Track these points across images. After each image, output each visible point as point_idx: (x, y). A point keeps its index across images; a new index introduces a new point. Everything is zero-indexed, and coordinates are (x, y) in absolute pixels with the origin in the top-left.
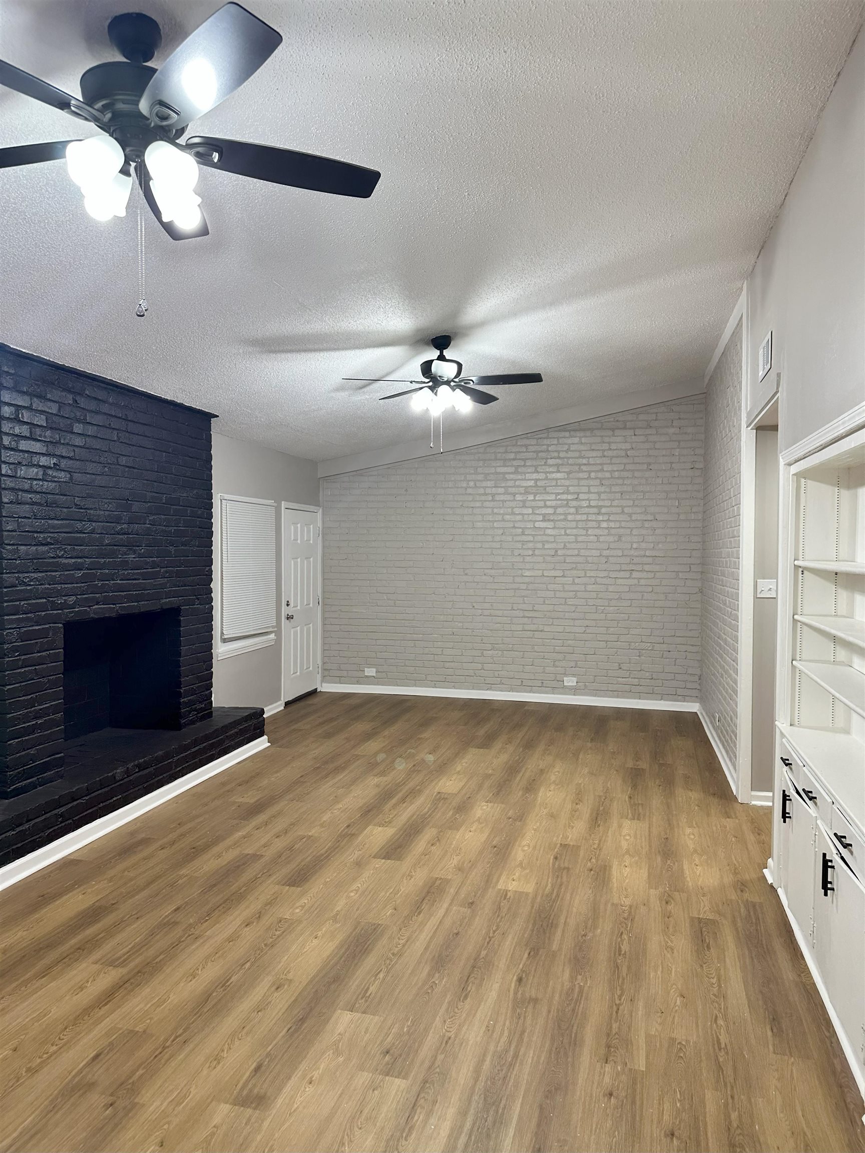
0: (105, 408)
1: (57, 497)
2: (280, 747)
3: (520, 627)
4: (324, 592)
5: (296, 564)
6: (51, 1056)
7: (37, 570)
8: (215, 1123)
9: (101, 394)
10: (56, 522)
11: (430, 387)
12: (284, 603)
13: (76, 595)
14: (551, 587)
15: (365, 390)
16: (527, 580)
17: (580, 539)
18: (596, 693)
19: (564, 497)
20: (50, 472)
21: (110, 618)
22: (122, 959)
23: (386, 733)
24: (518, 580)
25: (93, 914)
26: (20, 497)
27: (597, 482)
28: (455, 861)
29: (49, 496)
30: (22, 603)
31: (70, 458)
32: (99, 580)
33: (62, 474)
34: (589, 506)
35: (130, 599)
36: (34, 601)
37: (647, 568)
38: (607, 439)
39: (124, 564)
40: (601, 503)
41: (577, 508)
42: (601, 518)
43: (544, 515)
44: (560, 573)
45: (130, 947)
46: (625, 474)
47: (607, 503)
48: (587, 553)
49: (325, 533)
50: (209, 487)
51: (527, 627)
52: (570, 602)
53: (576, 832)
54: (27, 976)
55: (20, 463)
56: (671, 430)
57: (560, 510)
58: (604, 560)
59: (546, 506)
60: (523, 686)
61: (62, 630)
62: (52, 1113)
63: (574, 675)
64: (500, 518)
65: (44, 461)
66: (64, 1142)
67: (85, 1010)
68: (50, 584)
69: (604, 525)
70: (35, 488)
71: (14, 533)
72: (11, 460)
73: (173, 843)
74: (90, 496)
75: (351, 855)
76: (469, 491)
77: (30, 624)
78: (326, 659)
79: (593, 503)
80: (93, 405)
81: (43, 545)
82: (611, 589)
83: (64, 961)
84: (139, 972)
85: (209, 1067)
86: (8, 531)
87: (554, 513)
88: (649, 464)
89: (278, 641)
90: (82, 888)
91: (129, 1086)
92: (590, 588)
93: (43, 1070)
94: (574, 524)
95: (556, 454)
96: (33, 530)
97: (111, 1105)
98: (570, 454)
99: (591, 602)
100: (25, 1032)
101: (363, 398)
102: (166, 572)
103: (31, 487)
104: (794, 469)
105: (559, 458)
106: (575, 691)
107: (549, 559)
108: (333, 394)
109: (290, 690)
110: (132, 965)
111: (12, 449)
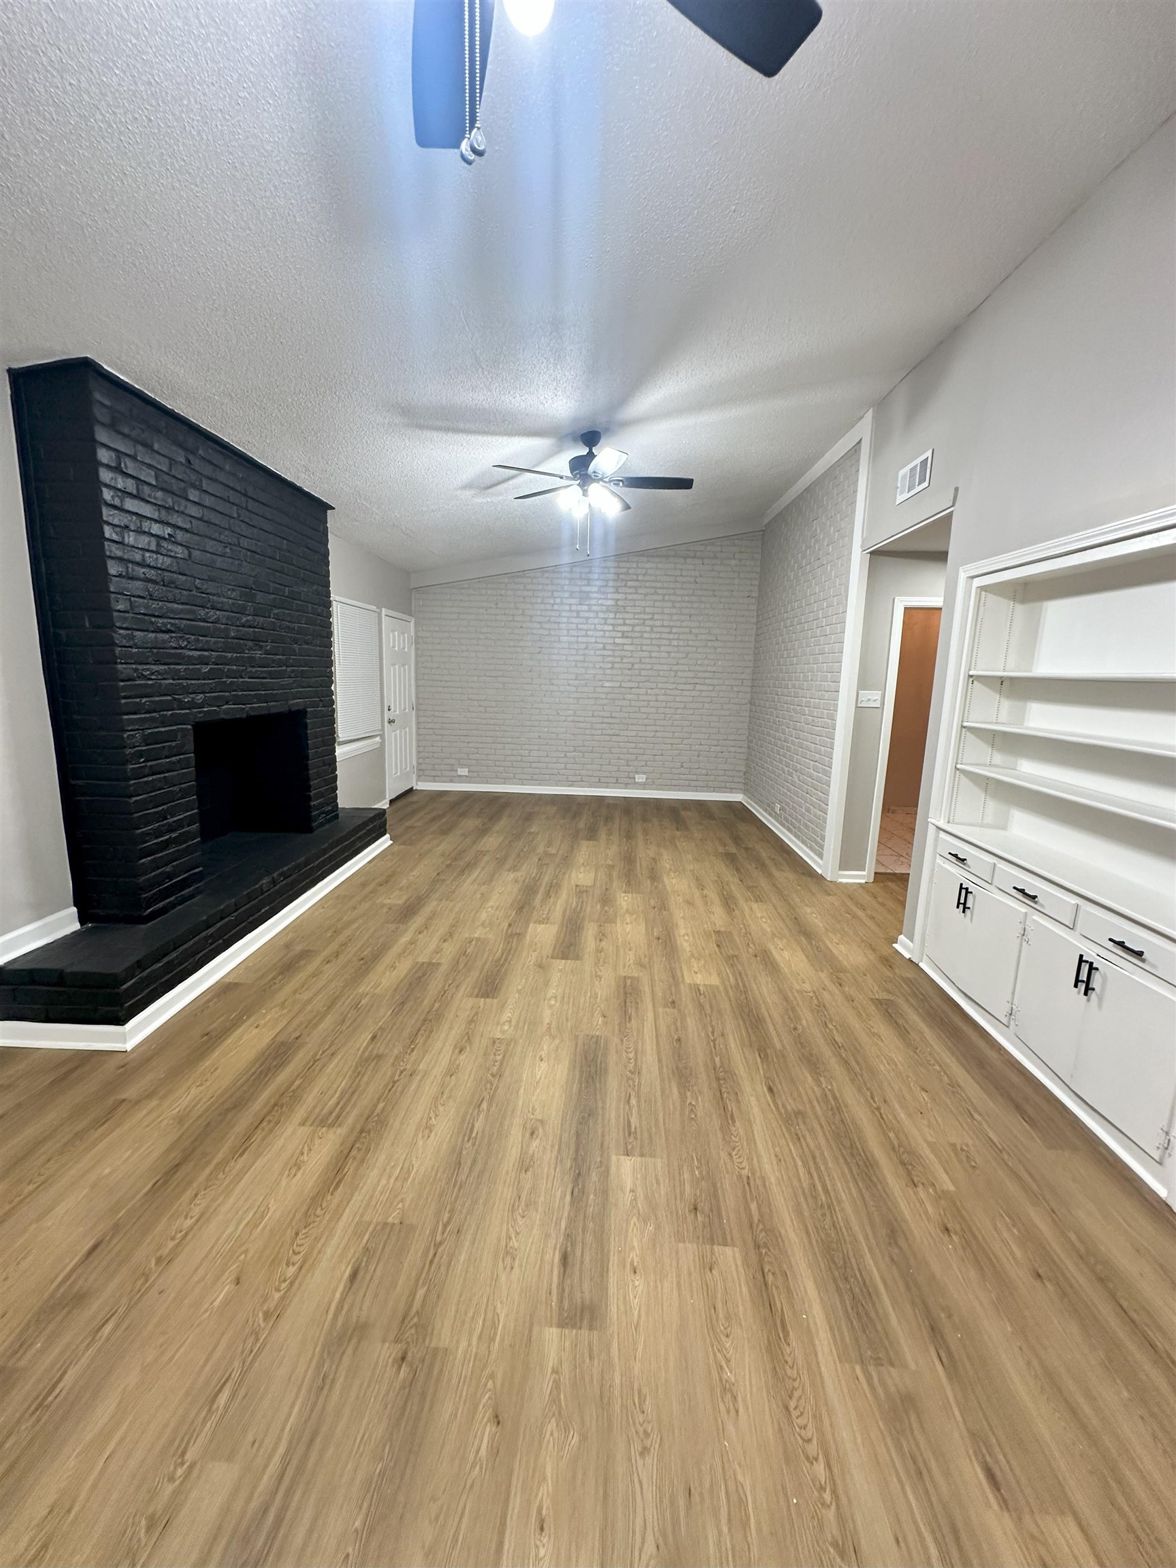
0: (222, 477)
1: (175, 575)
2: (404, 843)
3: (599, 732)
4: (417, 698)
5: (395, 669)
6: (292, 1284)
7: (157, 662)
8: (551, 1365)
9: (217, 459)
10: (176, 606)
11: (579, 485)
12: (386, 708)
13: (204, 693)
14: (628, 697)
15: (491, 491)
16: (605, 690)
17: (654, 654)
18: (661, 787)
19: (642, 616)
20: (165, 544)
21: (240, 719)
22: (334, 1115)
23: (497, 828)
24: (598, 690)
25: (278, 1054)
26: (130, 570)
27: (670, 604)
28: (631, 957)
29: (166, 574)
30: (144, 700)
31: (186, 530)
32: (228, 677)
33: (179, 549)
34: (662, 626)
35: (261, 699)
36: (157, 699)
37: (708, 681)
38: (679, 566)
39: (252, 661)
40: (672, 624)
41: (652, 627)
42: (672, 636)
43: (623, 632)
44: (635, 685)
45: (337, 1095)
46: (694, 598)
47: (678, 624)
48: (658, 667)
49: (418, 641)
50: (327, 585)
51: (605, 732)
52: (643, 710)
53: (719, 917)
54: (220, 1156)
55: (127, 527)
56: (733, 562)
57: (637, 629)
58: (673, 674)
59: (625, 624)
60: (600, 783)
61: (192, 732)
62: (325, 1391)
63: (644, 773)
64: (584, 633)
65: (156, 529)
66: (359, 1448)
67: (313, 1199)
68: (174, 679)
69: (675, 643)
70: (148, 561)
71: (127, 615)
72: (116, 522)
73: (337, 955)
74: (211, 579)
75: (528, 958)
76: (556, 607)
77: (154, 725)
78: (421, 760)
79: (666, 623)
80: (208, 470)
81: (163, 632)
82: (678, 699)
83: (261, 1126)
84: (362, 1131)
85: (505, 1268)
86: (119, 611)
87: (633, 631)
88: (714, 591)
89: (383, 743)
90: (252, 1019)
91: (416, 1320)
92: (660, 698)
93: (288, 1312)
94: (648, 642)
95: (635, 577)
96: (150, 613)
97: (403, 1359)
98: (647, 578)
99: (661, 710)
100: (243, 1248)
101: (484, 501)
102: (293, 671)
103: (144, 560)
104: (978, 582)
105: (637, 580)
106: (644, 786)
107: (626, 672)
108: (459, 493)
109: (393, 789)
110: (350, 1120)
111: (115, 507)
